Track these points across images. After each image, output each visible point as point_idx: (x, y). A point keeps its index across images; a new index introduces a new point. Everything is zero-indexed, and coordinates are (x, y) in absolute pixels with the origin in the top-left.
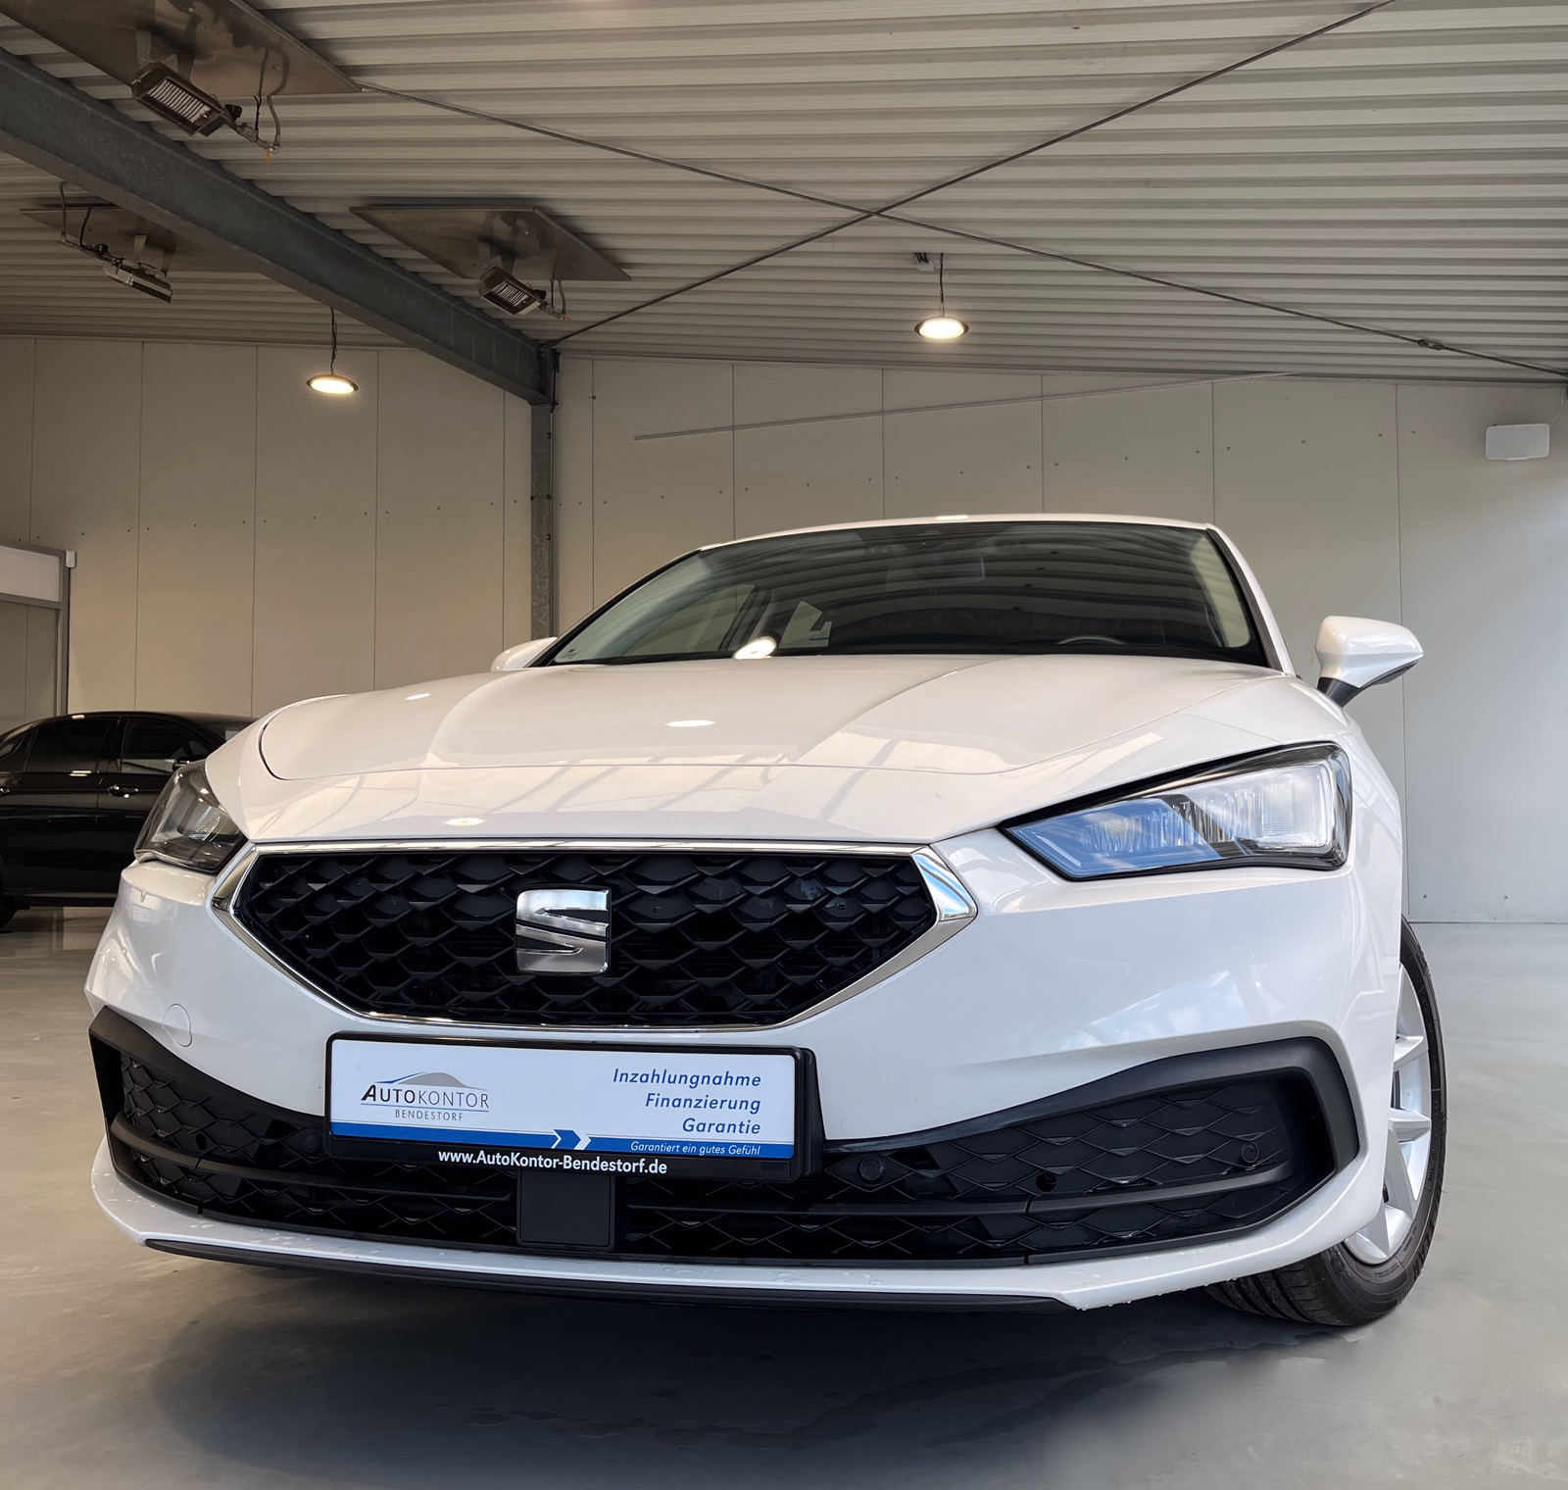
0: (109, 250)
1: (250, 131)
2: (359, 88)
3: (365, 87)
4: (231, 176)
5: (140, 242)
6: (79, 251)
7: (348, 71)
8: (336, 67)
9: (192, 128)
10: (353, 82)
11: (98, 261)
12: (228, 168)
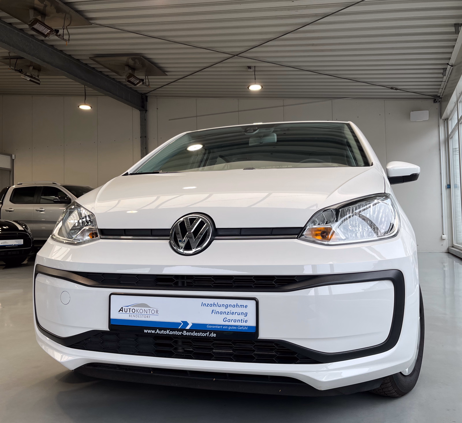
0: (23, 71)
1: (61, 37)
2: (91, 24)
3: (93, 23)
4: (56, 50)
5: (31, 68)
6: (14, 71)
7: (89, 19)
8: (85, 18)
9: (45, 36)
10: (90, 22)
11: (20, 74)
12: (55, 47)
